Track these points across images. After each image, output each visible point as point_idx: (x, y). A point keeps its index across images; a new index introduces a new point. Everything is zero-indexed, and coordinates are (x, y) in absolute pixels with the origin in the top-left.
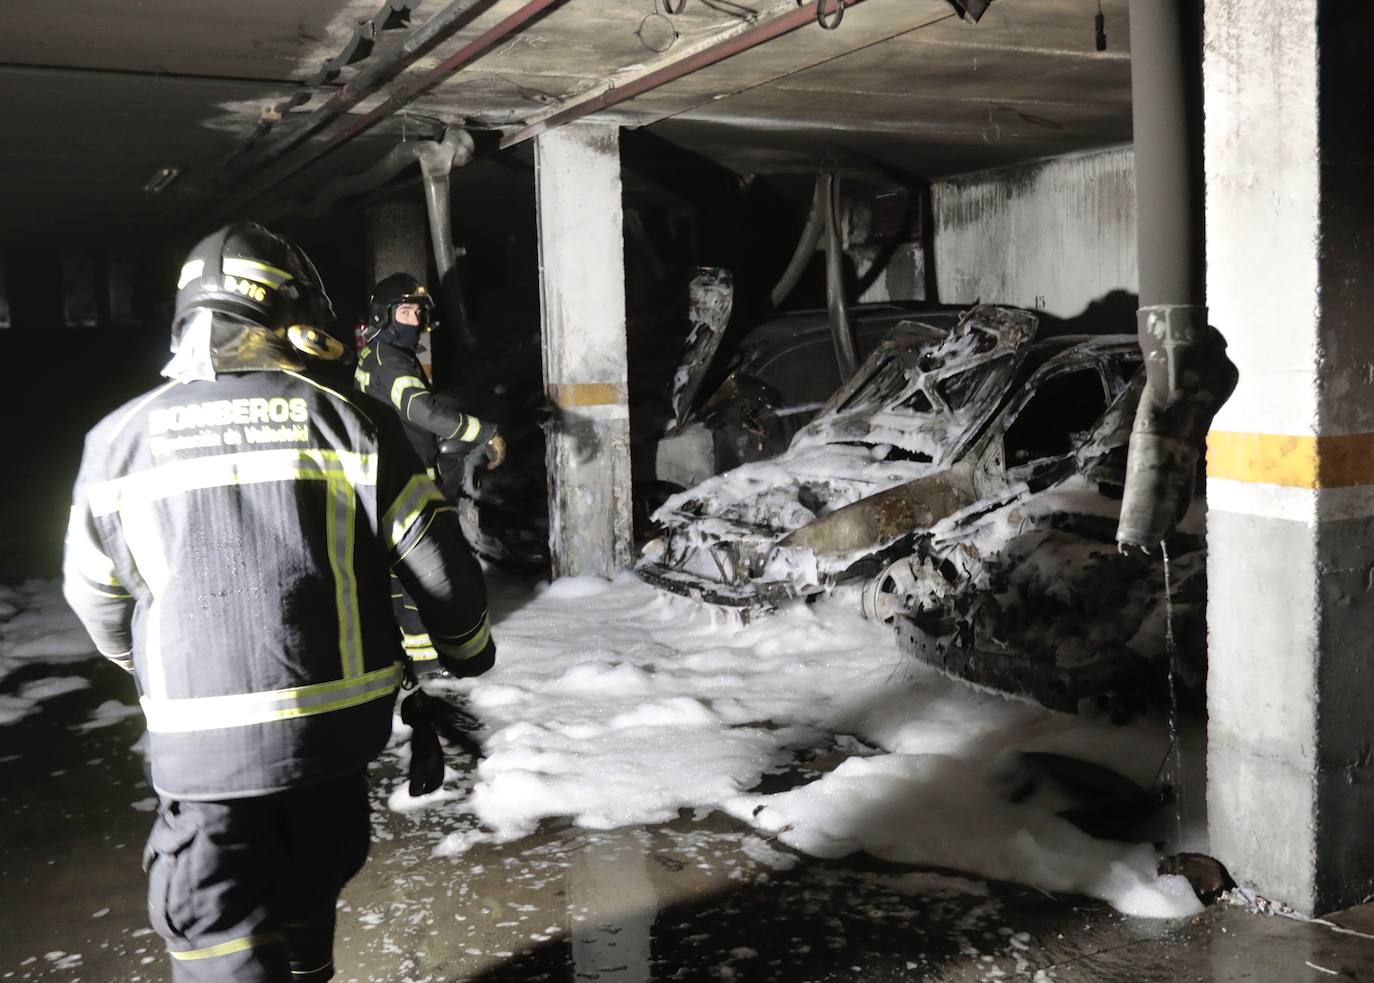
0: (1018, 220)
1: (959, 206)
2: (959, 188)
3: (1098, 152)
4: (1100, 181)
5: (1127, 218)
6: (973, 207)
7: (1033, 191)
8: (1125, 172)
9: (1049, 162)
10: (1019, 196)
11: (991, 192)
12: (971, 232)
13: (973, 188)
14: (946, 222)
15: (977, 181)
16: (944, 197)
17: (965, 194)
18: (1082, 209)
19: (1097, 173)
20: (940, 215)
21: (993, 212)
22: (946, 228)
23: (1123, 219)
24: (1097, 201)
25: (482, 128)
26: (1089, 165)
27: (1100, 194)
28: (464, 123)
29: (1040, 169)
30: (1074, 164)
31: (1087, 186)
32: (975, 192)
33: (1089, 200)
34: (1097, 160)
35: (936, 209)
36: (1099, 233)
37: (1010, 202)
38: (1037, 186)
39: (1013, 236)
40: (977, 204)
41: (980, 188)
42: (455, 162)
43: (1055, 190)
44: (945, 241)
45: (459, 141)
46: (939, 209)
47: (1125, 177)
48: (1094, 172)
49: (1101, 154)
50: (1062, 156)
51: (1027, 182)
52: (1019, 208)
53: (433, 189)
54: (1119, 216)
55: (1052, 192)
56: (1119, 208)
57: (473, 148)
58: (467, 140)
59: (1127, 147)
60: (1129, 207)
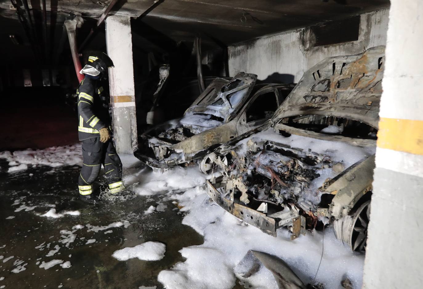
0: (250, 55)
1: (235, 52)
2: (235, 47)
3: (272, 35)
4: (272, 43)
5: (279, 53)
6: (238, 52)
7: (254, 47)
8: (279, 40)
9: (258, 39)
10: (250, 48)
11: (243, 48)
12: (238, 58)
13: (239, 47)
14: (232, 56)
15: (239, 45)
16: (231, 50)
17: (236, 49)
18: (267, 51)
19: (271, 41)
20: (230, 54)
21: (244, 53)
22: (231, 58)
23: (278, 53)
24: (271, 49)
25: (87, 16)
26: (269, 39)
27: (272, 47)
28: (81, 15)
29: (256, 41)
30: (265, 39)
31: (268, 45)
32: (239, 48)
33: (269, 49)
34: (271, 38)
36: (271, 58)
37: (248, 50)
38: (255, 45)
39: (248, 59)
40: (239, 51)
41: (240, 47)
42: (78, 26)
43: (260, 46)
44: (231, 61)
45: (79, 20)
46: (230, 53)
47: (279, 42)
49: (272, 36)
50: (261, 37)
51: (253, 45)
52: (250, 51)
55: (259, 47)
56: (277, 51)
57: (83, 22)
58: (82, 20)
59: (280, 33)
60: (280, 50)
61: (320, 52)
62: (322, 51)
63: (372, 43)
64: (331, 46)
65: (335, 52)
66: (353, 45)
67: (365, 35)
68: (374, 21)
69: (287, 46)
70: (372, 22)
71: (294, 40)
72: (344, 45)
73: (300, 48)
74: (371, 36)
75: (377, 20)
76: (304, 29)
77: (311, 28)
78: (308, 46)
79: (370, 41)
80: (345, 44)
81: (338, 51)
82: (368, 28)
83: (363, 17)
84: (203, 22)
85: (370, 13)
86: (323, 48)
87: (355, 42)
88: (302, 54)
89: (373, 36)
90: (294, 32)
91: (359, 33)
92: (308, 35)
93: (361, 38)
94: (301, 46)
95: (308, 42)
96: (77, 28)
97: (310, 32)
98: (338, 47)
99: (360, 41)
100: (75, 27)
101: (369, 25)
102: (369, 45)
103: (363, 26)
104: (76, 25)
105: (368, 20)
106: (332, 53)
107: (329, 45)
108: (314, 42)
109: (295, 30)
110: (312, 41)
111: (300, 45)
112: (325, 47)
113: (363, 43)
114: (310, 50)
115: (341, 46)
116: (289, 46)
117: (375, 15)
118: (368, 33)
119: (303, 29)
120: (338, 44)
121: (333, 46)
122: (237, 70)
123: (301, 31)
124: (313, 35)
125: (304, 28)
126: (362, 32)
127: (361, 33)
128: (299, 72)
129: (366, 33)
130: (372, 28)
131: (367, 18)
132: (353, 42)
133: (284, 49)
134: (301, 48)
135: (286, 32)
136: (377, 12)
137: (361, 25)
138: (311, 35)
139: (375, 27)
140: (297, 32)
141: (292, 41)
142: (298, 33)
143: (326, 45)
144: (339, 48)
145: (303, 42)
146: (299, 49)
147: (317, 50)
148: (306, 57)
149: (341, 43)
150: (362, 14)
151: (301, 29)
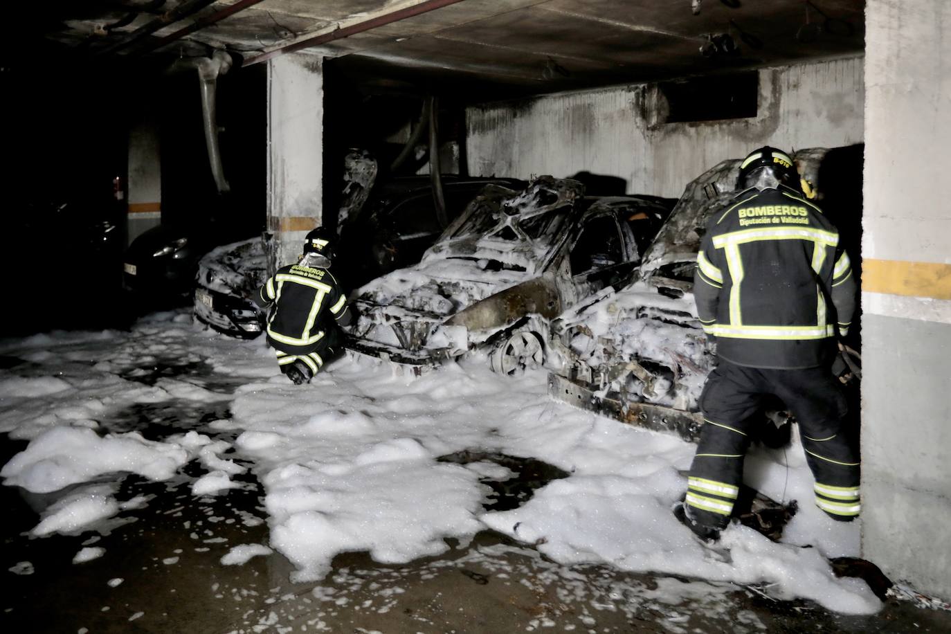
0: (520, 130)
1: (483, 121)
2: (483, 111)
3: (572, 93)
4: (573, 109)
6: (492, 122)
7: (530, 114)
8: (589, 105)
9: (541, 98)
10: (521, 116)
11: (503, 114)
12: (490, 137)
13: (492, 111)
14: (475, 130)
15: (494, 107)
16: (473, 115)
17: (486, 114)
18: (562, 125)
19: (572, 105)
21: (505, 125)
22: (474, 133)
23: (588, 131)
24: (571, 121)
26: (567, 100)
27: (573, 117)
28: (225, 47)
29: (535, 101)
30: (557, 100)
31: (565, 112)
32: (493, 113)
33: (566, 120)
34: (571, 98)
35: (467, 122)
36: (572, 139)
37: (515, 119)
38: (532, 111)
39: (517, 139)
40: (494, 120)
41: (496, 111)
42: (222, 71)
43: (544, 112)
44: (473, 141)
45: (223, 59)
46: (469, 122)
47: (589, 108)
48: (569, 104)
49: (574, 94)
50: (550, 95)
51: (527, 108)
52: (521, 124)
53: (206, 88)
54: (585, 130)
55: (543, 115)
56: (585, 125)
57: (232, 64)
58: (229, 58)
59: (591, 91)
60: (591, 125)
61: (681, 135)
62: (685, 133)
63: (783, 123)
64: (703, 125)
65: (711, 136)
66: (747, 125)
67: (769, 108)
68: (786, 84)
69: (608, 117)
70: (783, 85)
71: (623, 106)
72: (729, 125)
73: (636, 123)
74: (781, 110)
75: (791, 81)
76: (644, 87)
77: (660, 87)
78: (654, 120)
79: (781, 120)
80: (732, 123)
81: (719, 135)
82: (775, 96)
83: (765, 75)
84: (453, 68)
85: (777, 69)
86: (687, 127)
87: (751, 120)
88: (643, 137)
89: (786, 110)
90: (622, 90)
91: (758, 103)
92: (653, 99)
93: (763, 112)
94: (639, 119)
95: (654, 113)
96: (220, 75)
97: (658, 93)
98: (717, 127)
99: (761, 119)
100: (217, 73)
101: (776, 91)
102: (779, 127)
103: (765, 90)
104: (218, 69)
105: (775, 81)
106: (705, 137)
107: (698, 122)
108: (665, 113)
109: (626, 87)
110: (662, 112)
111: (636, 116)
112: (691, 126)
113: (768, 123)
114: (659, 130)
115: (724, 126)
116: (612, 118)
117: (786, 73)
118: (775, 105)
119: (641, 86)
120: (718, 121)
121: (706, 125)
122: (486, 162)
123: (638, 90)
124: (664, 99)
125: (645, 85)
126: (764, 103)
127: (761, 103)
128: (635, 173)
129: (771, 104)
130: (783, 95)
131: (771, 77)
132: (746, 119)
133: (601, 125)
134: (638, 125)
135: (605, 89)
136: (789, 67)
137: (761, 89)
138: (659, 99)
139: (788, 95)
140: (630, 91)
141: (617, 109)
142: (633, 94)
143: (692, 123)
144: (720, 129)
145: (644, 113)
146: (635, 126)
147: (674, 130)
148: (651, 143)
149: (724, 121)
150: (761, 68)
151: (638, 85)
